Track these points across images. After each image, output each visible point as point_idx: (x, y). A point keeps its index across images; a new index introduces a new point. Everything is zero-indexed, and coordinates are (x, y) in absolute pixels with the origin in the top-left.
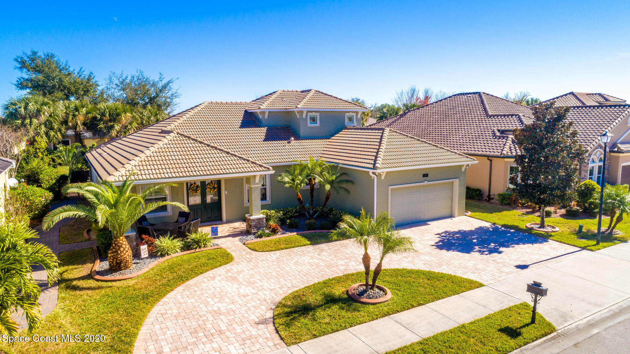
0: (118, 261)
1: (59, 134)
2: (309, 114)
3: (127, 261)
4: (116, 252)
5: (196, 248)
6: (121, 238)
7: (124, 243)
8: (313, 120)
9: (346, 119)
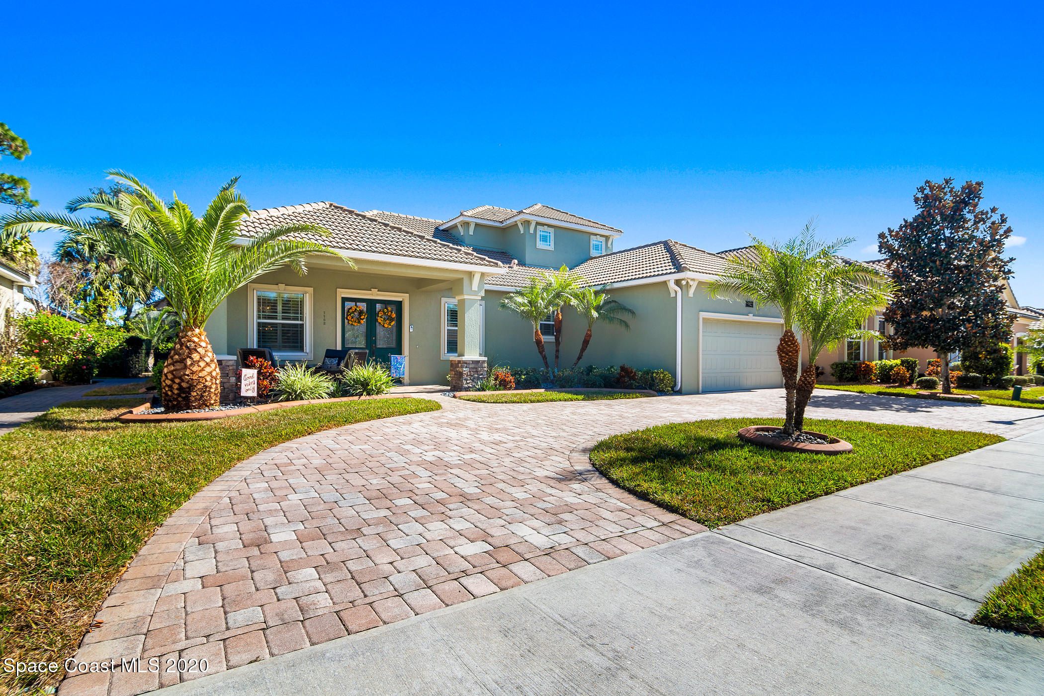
1: (141, 293)
2: (539, 228)
3: (206, 387)
4: (182, 361)
5: (361, 395)
6: (197, 331)
7: (203, 344)
8: (544, 239)
9: (591, 245)
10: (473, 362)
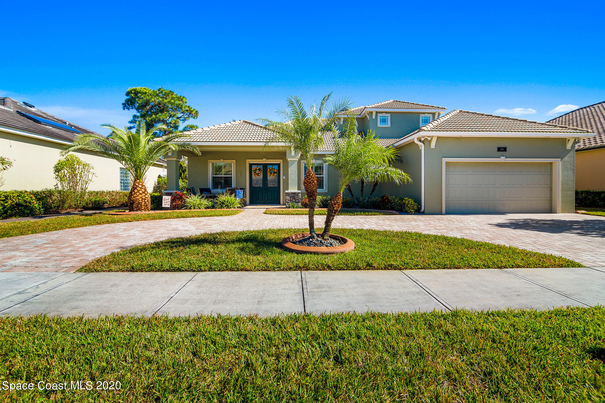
0: (131, 202)
2: (379, 115)
8: (384, 121)
9: (421, 120)
10: (292, 193)
